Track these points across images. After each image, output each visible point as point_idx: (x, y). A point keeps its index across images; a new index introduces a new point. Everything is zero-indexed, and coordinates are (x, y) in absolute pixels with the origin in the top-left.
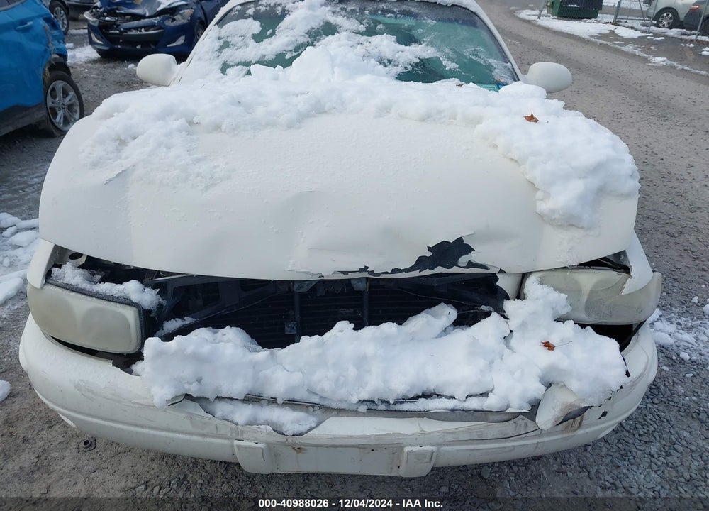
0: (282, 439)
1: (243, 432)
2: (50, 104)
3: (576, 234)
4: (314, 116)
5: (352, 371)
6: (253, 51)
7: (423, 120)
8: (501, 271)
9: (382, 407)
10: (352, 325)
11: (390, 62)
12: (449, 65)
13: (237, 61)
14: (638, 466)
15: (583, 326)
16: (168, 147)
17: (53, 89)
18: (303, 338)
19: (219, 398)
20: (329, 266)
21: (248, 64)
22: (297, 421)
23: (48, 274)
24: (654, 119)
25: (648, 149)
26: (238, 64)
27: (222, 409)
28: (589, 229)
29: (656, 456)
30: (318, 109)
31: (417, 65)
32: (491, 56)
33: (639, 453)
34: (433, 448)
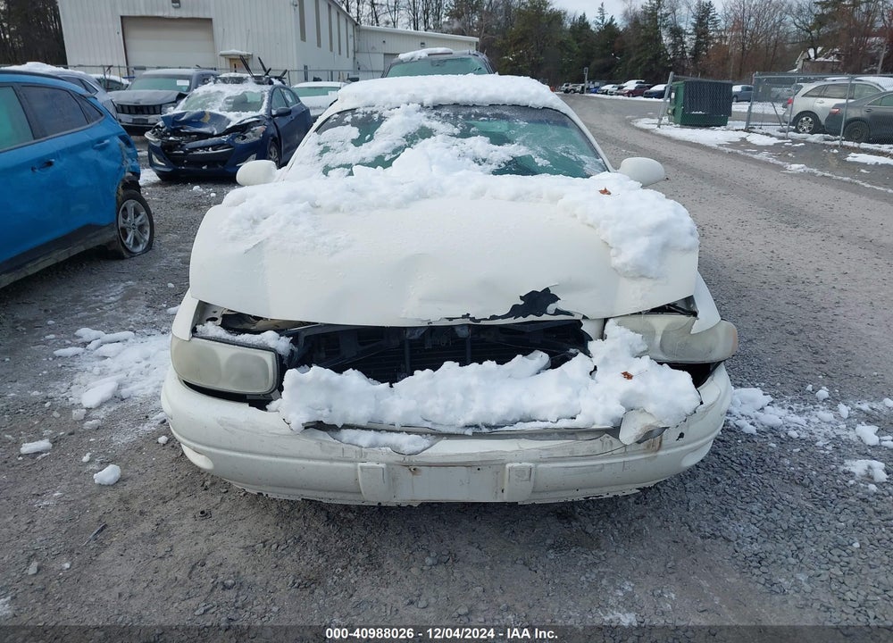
0: (400, 458)
1: (366, 453)
2: (121, 224)
3: (647, 283)
4: (417, 200)
5: (459, 398)
6: (353, 154)
7: (513, 199)
8: (585, 317)
9: (485, 430)
10: (458, 364)
11: (484, 160)
12: (540, 162)
13: (338, 164)
14: (738, 520)
15: (661, 364)
16: (296, 224)
17: (125, 209)
18: (416, 372)
19: (346, 426)
20: (436, 314)
21: (349, 166)
22: (414, 442)
23: (194, 330)
24: (783, 226)
25: (774, 255)
26: (339, 167)
27: (347, 435)
28: (657, 278)
29: (757, 513)
30: (421, 194)
31: (510, 162)
32: (582, 153)
33: (739, 511)
34: (531, 464)
